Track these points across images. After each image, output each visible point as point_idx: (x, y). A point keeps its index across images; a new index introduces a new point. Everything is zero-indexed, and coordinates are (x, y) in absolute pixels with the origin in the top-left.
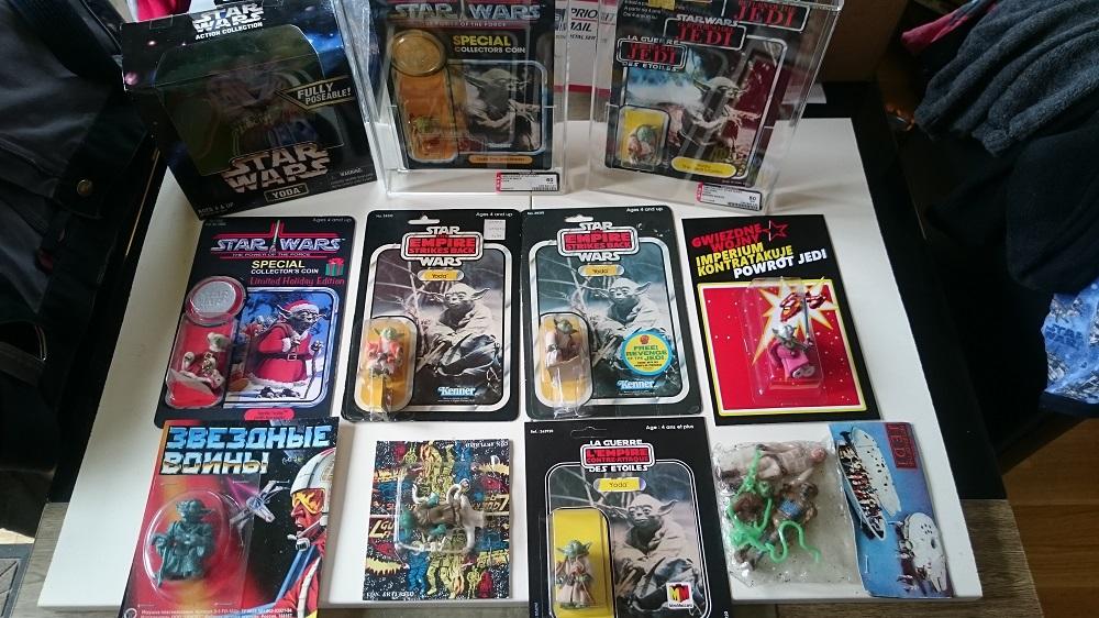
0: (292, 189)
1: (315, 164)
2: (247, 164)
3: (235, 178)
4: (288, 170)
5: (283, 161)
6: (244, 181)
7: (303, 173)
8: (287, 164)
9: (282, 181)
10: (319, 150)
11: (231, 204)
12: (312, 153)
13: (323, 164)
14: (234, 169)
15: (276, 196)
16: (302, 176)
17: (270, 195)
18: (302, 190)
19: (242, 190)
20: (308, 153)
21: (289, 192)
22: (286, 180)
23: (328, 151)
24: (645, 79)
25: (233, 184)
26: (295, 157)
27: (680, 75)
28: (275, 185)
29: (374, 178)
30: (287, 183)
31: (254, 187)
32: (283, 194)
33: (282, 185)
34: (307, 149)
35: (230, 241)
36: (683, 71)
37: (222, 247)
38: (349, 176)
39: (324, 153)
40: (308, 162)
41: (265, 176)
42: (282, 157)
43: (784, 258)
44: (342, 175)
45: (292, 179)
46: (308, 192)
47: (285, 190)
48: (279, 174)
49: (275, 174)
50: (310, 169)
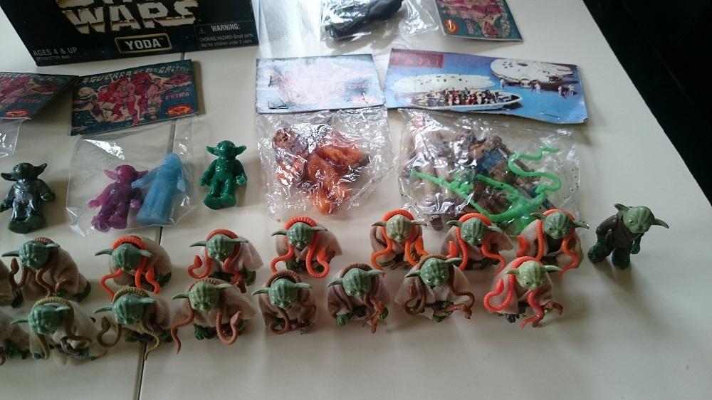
1: (180, 8)
4: (144, 10)
7: (163, 18)
9: (136, 26)
11: (73, 50)
13: (190, 9)
16: (163, 23)
22: (142, 25)
25: (73, 19)
30: (144, 30)
31: (100, 29)
33: (137, 32)
38: (222, 33)
41: (114, 15)
44: (214, 29)
45: (150, 25)
46: (170, 48)
47: (141, 39)
48: (133, 15)
49: (127, 14)
50: (173, 13)
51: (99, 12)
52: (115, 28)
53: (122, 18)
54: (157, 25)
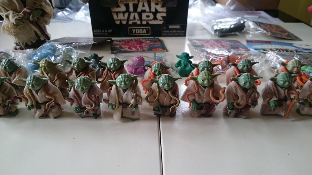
1: (159, 16)
2: (125, 5)
3: (117, 13)
4: (144, 16)
5: (144, 8)
6: (121, 16)
7: (151, 20)
8: (144, 11)
9: (139, 22)
10: (163, 6)
11: (110, 31)
12: (159, 8)
13: (162, 17)
14: (118, 6)
16: (150, 22)
19: (118, 22)
20: (157, 7)
22: (141, 22)
25: (115, 17)
26: (150, 8)
31: (124, 22)
33: (138, 25)
34: (157, 4)
38: (173, 30)
39: (164, 10)
40: (156, 13)
41: (132, 17)
42: (143, 6)
45: (144, 23)
46: (150, 34)
47: (139, 29)
48: (139, 18)
50: (155, 18)
51: (126, 15)
52: (130, 23)
53: (134, 18)
54: (147, 23)
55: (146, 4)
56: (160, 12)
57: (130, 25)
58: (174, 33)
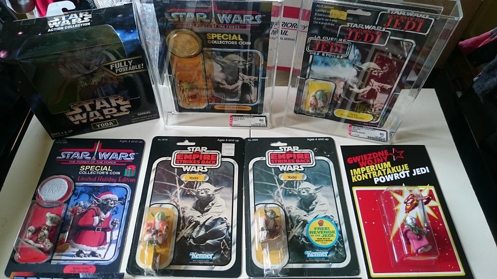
0: (109, 122)
1: (122, 108)
2: (80, 107)
4: (106, 112)
5: (103, 106)
6: (78, 117)
7: (115, 113)
8: (105, 108)
9: (102, 118)
10: (125, 100)
11: (71, 131)
12: (120, 102)
13: (127, 108)
14: (72, 110)
15: (99, 126)
16: (115, 115)
17: (95, 126)
18: (115, 123)
19: (78, 123)
20: (118, 102)
21: (106, 124)
22: (104, 117)
23: (130, 101)
24: (323, 62)
25: (72, 119)
26: (110, 104)
27: (345, 61)
28: (98, 120)
29: (158, 117)
30: (105, 119)
31: (85, 121)
32: (103, 125)
33: (102, 120)
34: (118, 100)
35: (69, 153)
36: (347, 58)
37: (63, 157)
38: (143, 115)
39: (127, 102)
40: (118, 107)
41: (91, 115)
42: (102, 104)
43: (403, 172)
44: (139, 114)
45: (108, 117)
46: (118, 124)
47: (104, 123)
48: (100, 114)
49: (98, 114)
50: (119, 111)
51: (85, 115)
52: (92, 120)
53: (95, 115)
54: (112, 116)
55: (104, 102)
56: (122, 105)
57: (92, 122)
58: (145, 118)
